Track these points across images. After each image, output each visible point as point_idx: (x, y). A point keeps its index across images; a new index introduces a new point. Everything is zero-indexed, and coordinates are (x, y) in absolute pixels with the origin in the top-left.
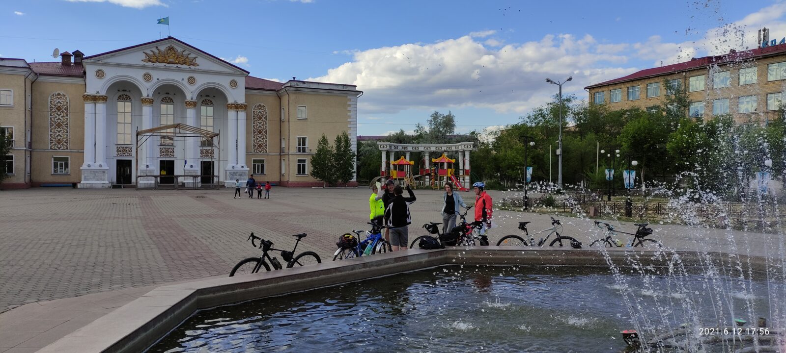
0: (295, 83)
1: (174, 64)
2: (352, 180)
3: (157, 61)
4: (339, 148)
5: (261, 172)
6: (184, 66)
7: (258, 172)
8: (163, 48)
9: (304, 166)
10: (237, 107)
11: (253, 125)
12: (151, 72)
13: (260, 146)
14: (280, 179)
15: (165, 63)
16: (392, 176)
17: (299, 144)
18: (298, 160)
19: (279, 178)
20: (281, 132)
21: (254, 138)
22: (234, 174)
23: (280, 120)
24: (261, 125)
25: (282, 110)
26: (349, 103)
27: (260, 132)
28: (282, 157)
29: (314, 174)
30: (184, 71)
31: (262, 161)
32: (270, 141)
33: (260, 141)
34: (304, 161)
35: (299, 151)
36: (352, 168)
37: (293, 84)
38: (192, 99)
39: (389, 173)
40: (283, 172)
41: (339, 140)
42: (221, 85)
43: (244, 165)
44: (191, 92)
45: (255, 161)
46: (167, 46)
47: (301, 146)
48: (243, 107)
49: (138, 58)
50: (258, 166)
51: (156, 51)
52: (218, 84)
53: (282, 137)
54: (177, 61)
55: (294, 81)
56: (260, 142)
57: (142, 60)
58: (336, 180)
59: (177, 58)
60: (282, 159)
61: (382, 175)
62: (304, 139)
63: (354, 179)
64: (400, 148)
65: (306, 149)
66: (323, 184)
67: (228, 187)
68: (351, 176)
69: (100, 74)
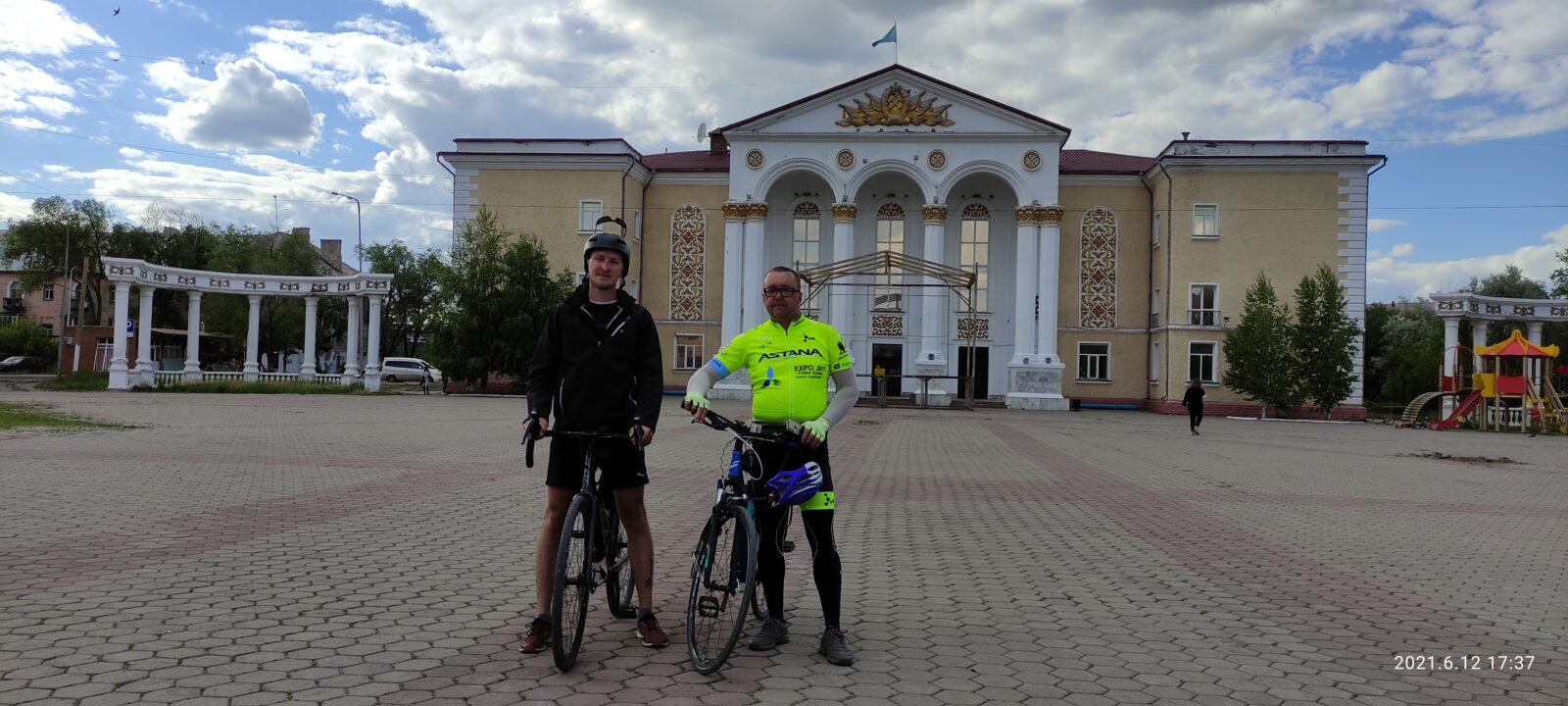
0: (1188, 147)
1: (901, 124)
2: (1348, 401)
3: (866, 123)
4: (1307, 310)
5: (1100, 376)
6: (924, 128)
7: (1093, 374)
8: (879, 92)
9: (1208, 362)
10: (1038, 215)
11: (1081, 259)
12: (853, 148)
13: (1098, 311)
14: (1148, 393)
15: (882, 124)
16: (1479, 392)
17: (1195, 304)
18: (1193, 345)
19: (1145, 391)
20: (1151, 276)
21: (1083, 291)
22: (1028, 377)
23: (1151, 244)
24: (1101, 260)
25: (1155, 220)
26: (1341, 190)
27: (1098, 277)
28: (1153, 336)
29: (1232, 381)
30: (922, 139)
31: (1103, 349)
32: (1123, 296)
33: (1098, 298)
34: (1209, 348)
35: (1196, 321)
36: (1349, 366)
37: (1182, 150)
38: (936, 202)
39: (1468, 382)
40: (1154, 376)
41: (1307, 290)
42: (1005, 167)
43: (1053, 356)
44: (935, 187)
45: (1084, 348)
46: (887, 86)
47: (1202, 309)
48: (1054, 215)
49: (827, 120)
50: (1093, 360)
51: (866, 101)
52: (997, 164)
53: (1154, 289)
54: (907, 119)
55: (1185, 141)
56: (1098, 302)
57: (836, 123)
58: (1298, 399)
59: (908, 111)
60: (1153, 343)
61: (1444, 389)
62: (1209, 293)
63: (1356, 397)
64: (1507, 312)
65: (1216, 315)
66: (1259, 408)
67: (1014, 407)
68: (1343, 389)
69: (755, 160)
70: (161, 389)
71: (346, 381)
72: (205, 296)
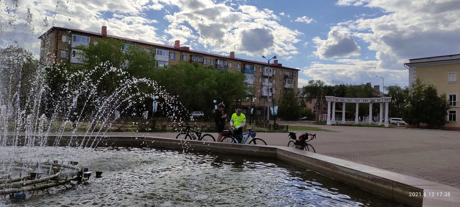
70: (337, 125)
71: (380, 124)
72: (346, 104)
